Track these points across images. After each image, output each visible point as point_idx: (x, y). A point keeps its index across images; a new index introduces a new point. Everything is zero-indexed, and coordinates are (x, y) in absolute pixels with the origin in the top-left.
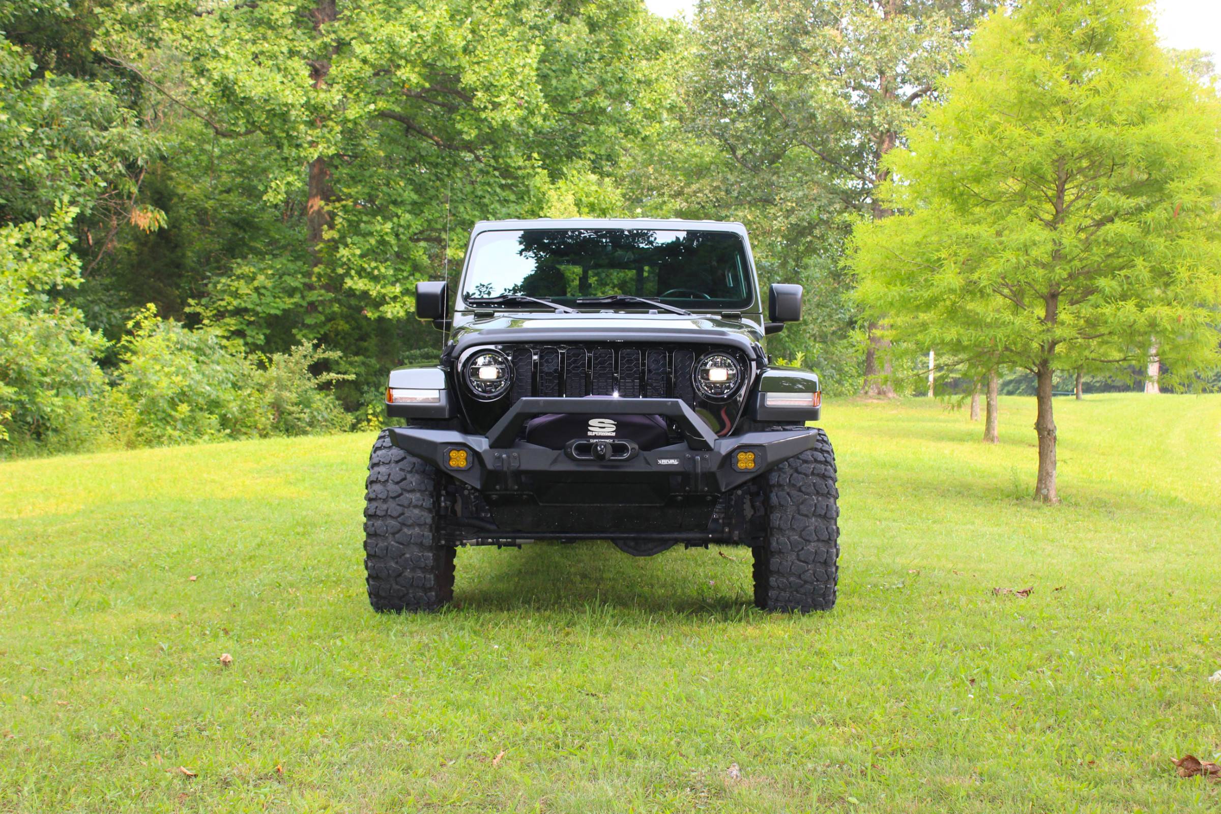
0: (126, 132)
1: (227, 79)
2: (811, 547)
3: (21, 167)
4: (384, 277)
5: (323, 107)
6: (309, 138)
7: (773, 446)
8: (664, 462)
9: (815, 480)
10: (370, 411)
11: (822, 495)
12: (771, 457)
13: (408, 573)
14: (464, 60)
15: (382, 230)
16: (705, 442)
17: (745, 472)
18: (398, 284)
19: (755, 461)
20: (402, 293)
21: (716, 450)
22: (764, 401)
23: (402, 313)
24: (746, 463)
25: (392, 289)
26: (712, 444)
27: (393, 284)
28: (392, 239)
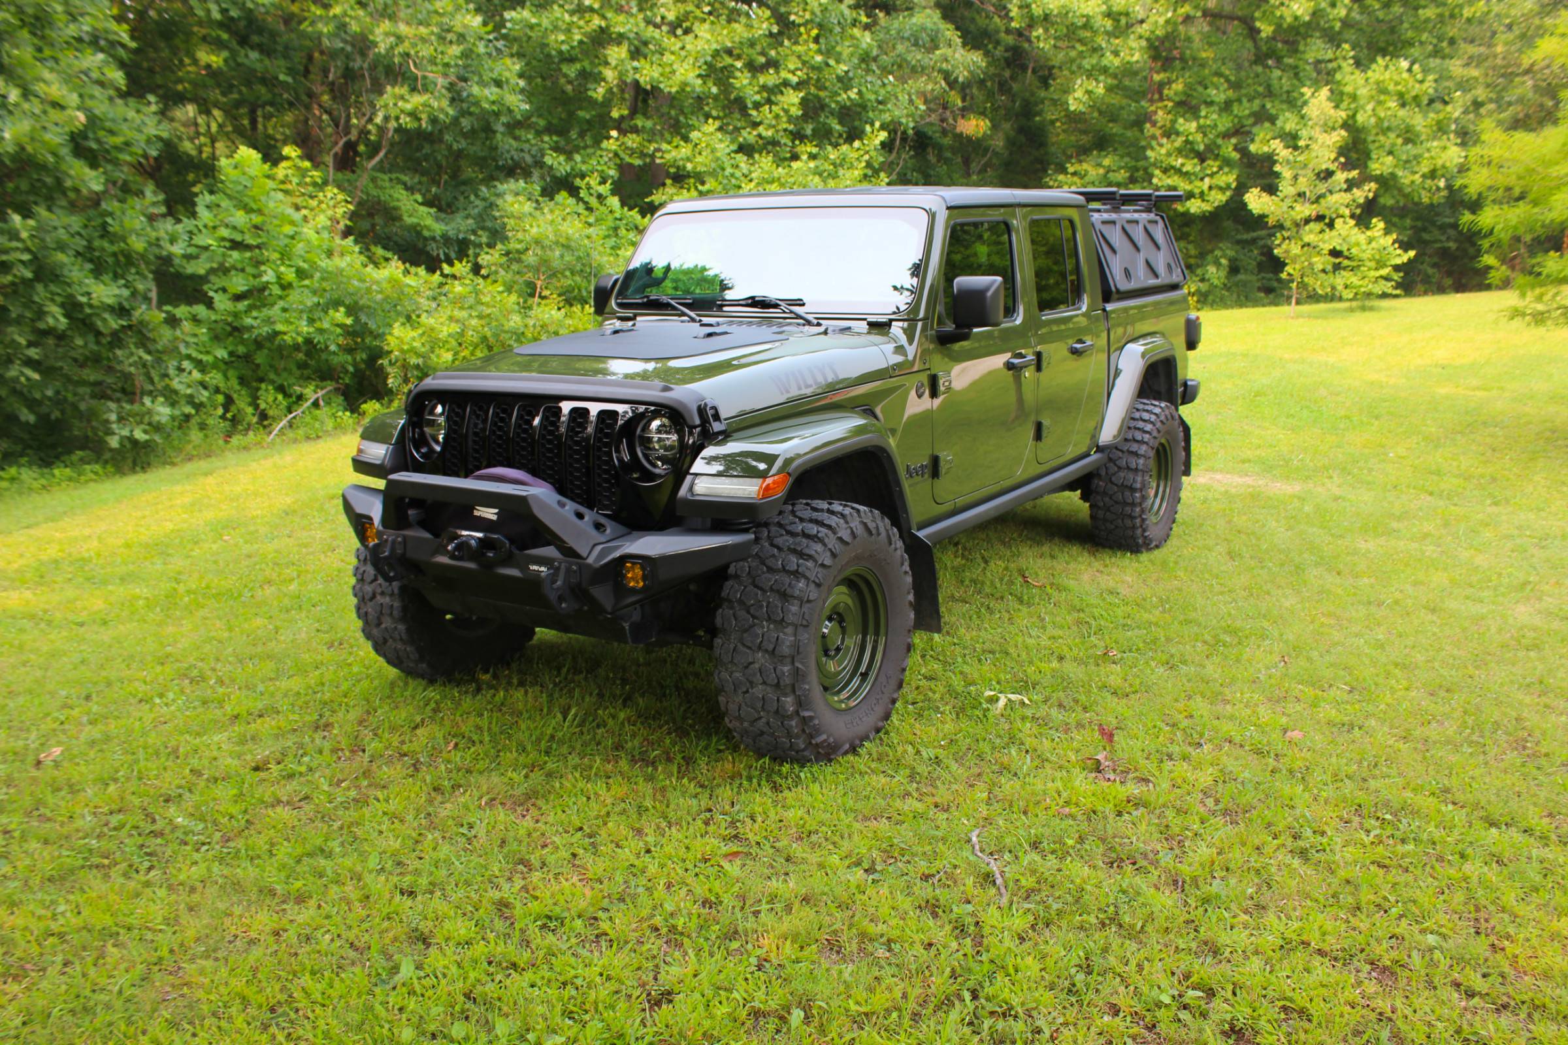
4: (1193, 174)
7: (665, 559)
8: (534, 568)
9: (773, 599)
11: (775, 621)
12: (663, 575)
15: (1186, 130)
16: (571, 549)
17: (634, 591)
18: (1207, 180)
19: (644, 578)
20: (1210, 188)
21: (590, 560)
22: (691, 488)
23: (1207, 207)
24: (634, 578)
25: (1198, 183)
26: (583, 552)
27: (1202, 179)
28: (1199, 137)
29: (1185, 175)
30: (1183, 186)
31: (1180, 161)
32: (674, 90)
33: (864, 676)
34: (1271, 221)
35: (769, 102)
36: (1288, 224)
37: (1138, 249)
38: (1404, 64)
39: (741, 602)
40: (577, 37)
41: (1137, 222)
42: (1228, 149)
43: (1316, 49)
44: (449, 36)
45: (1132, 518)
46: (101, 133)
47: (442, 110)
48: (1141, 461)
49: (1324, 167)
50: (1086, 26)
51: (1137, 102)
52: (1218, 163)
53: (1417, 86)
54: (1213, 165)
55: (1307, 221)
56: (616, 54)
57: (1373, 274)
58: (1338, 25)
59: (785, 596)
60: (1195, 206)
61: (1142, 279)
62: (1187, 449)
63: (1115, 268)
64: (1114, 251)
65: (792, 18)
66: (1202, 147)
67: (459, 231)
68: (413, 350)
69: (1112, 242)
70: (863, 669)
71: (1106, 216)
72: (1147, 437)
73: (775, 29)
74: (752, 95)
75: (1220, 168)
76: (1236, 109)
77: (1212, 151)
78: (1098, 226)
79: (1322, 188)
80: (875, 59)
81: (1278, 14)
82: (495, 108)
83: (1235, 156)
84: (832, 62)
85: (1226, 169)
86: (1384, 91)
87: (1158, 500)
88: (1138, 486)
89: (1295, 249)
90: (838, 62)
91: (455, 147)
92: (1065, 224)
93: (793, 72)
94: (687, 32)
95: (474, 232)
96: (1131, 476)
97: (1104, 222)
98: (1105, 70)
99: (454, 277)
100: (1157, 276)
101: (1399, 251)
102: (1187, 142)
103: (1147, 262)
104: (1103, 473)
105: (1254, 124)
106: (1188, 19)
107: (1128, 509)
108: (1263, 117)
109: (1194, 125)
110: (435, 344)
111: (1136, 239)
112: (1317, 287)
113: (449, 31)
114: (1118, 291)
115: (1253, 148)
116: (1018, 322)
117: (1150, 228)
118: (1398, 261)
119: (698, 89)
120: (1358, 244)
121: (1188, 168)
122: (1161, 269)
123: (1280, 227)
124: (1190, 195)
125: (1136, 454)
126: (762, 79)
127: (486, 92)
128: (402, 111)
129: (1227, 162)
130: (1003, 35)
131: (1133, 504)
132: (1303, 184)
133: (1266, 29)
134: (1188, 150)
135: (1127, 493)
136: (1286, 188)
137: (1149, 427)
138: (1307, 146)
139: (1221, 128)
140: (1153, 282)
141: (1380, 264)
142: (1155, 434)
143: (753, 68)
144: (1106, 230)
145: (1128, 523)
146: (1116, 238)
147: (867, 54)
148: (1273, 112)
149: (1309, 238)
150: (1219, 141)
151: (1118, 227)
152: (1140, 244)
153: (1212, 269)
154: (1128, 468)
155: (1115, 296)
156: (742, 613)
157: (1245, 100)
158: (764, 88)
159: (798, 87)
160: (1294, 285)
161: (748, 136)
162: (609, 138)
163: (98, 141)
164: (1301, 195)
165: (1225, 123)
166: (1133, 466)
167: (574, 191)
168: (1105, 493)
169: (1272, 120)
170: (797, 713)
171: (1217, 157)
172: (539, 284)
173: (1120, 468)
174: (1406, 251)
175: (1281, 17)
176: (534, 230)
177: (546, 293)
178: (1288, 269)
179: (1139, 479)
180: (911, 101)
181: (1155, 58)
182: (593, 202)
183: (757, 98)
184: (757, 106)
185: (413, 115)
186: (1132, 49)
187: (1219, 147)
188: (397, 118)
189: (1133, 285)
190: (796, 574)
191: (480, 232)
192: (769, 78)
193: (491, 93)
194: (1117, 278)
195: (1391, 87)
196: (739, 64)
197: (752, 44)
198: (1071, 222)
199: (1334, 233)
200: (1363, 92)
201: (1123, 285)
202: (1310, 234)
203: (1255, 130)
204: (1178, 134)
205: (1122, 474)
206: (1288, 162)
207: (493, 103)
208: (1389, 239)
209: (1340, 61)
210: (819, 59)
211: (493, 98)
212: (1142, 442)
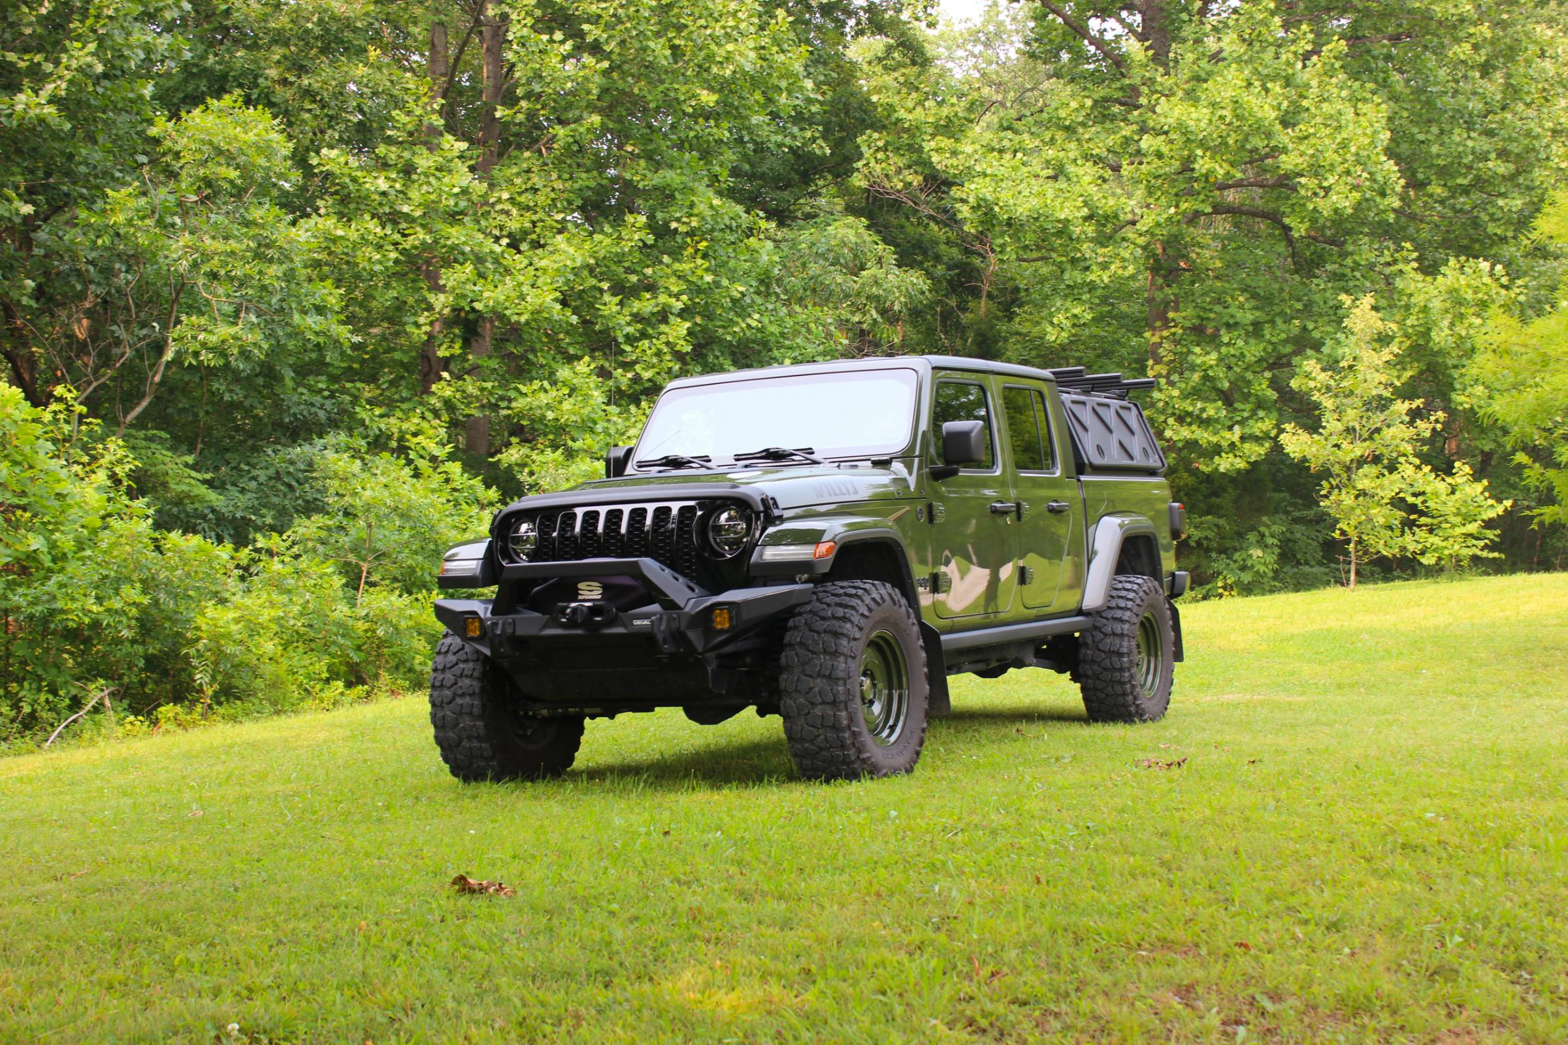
0: (880, 273)
1: (985, 200)
2: (818, 711)
3: (736, 329)
4: (1217, 421)
5: (1116, 216)
6: (1100, 260)
7: (747, 603)
8: (637, 622)
9: (827, 638)
10: (1220, 584)
11: (830, 654)
12: (746, 615)
13: (465, 743)
14: (1284, 137)
15: (1204, 363)
16: (672, 601)
17: (722, 631)
18: (1237, 428)
19: (731, 619)
20: (1243, 439)
21: (687, 609)
22: (761, 555)
23: (1241, 464)
24: (722, 621)
25: (1227, 435)
26: (682, 604)
27: (1230, 428)
28: (1221, 373)
29: (1206, 423)
30: (1204, 436)
31: (1199, 405)
32: (523, 319)
33: (892, 728)
34: (1314, 466)
35: (647, 334)
36: (1336, 469)
37: (1110, 431)
38: (1485, 265)
39: (801, 644)
40: (393, 255)
41: (1108, 406)
42: (1262, 387)
43: (1365, 250)
44: (270, 253)
45: (1122, 683)
48: (1126, 626)
49: (1374, 393)
50: (1060, 233)
51: (1139, 334)
52: (1248, 407)
53: (1503, 292)
54: (1245, 408)
55: (1361, 462)
57: (1459, 531)
58: (1391, 218)
59: (837, 635)
60: (1225, 463)
61: (1115, 457)
62: (1176, 627)
63: (1089, 445)
64: (1086, 429)
65: (674, 225)
66: (1226, 385)
67: (236, 507)
68: (228, 636)
69: (1083, 420)
70: (891, 723)
71: (1075, 397)
72: (1130, 604)
73: (650, 239)
74: (623, 326)
75: (1254, 413)
76: (1267, 332)
77: (1240, 389)
78: (1068, 404)
79: (1377, 419)
80: (779, 281)
81: (1311, 206)
82: (321, 340)
83: (1272, 395)
84: (725, 282)
85: (1261, 413)
86: (1460, 302)
87: (1150, 677)
88: (1125, 650)
89: (1348, 500)
90: (733, 280)
91: (227, 397)
92: (1034, 394)
93: (677, 296)
94: (537, 245)
95: (256, 511)
96: (1117, 641)
97: (1074, 402)
98: (1092, 287)
99: (271, 553)
100: (1132, 458)
101: (1491, 502)
102: (1206, 378)
103: (1121, 444)
104: (1089, 641)
105: (1295, 353)
106: (1194, 218)
107: (1117, 675)
108: (1305, 343)
109: (1214, 356)
110: (254, 629)
111: (1108, 422)
112: (1381, 547)
113: (268, 246)
114: (1091, 464)
115: (1294, 384)
116: (998, 473)
117: (1123, 413)
118: (1491, 514)
119: (556, 317)
120: (1436, 494)
121: (1211, 412)
122: (1136, 452)
123: (1326, 473)
124: (1217, 450)
125: (1120, 620)
126: (636, 306)
128: (204, 344)
129: (1260, 404)
130: (943, 247)
131: (1122, 670)
132: (1352, 416)
133: (1300, 229)
134: (1208, 389)
135: (1115, 659)
136: (1331, 424)
137: (1131, 595)
138: (1350, 367)
139: (1250, 358)
140: (1126, 462)
141: (1468, 518)
142: (1138, 601)
143: (624, 291)
144: (1077, 409)
145: (1118, 689)
146: (1086, 416)
147: (767, 272)
148: (1316, 335)
149: (1363, 483)
150: (1249, 376)
151: (1089, 408)
152: (1112, 426)
153: (1257, 553)
154: (1114, 634)
155: (1088, 469)
156: (802, 651)
157: (1279, 321)
158: (637, 318)
159: (684, 313)
160: (1351, 547)
162: (440, 379)
164: (1350, 430)
165: (1254, 350)
166: (1119, 631)
167: (402, 450)
168: (1093, 661)
169: (1317, 346)
170: (849, 727)
171: (1246, 397)
172: (365, 567)
173: (1105, 635)
174: (1500, 501)
175: (1315, 210)
176: (368, 493)
177: (375, 578)
178: (1342, 525)
179: (1125, 644)
180: (829, 335)
181: (1155, 270)
182: (423, 464)
183: (630, 330)
184: (629, 339)
185: (220, 350)
186: (1124, 260)
187: (1249, 383)
188: (196, 354)
189: (1106, 461)
190: (844, 619)
191: (264, 511)
192: (646, 305)
193: (313, 322)
194: (1090, 453)
195: (1469, 295)
196: (605, 286)
197: (619, 259)
198: (1041, 394)
199: (1395, 476)
200: (1436, 304)
201: (1097, 460)
202: (1365, 479)
203: (1296, 360)
204: (1193, 368)
205: (1108, 641)
206: (1328, 388)
207: (317, 333)
208: (1479, 487)
209: (1401, 266)
210: (709, 278)
211: (317, 329)
212: (1125, 609)
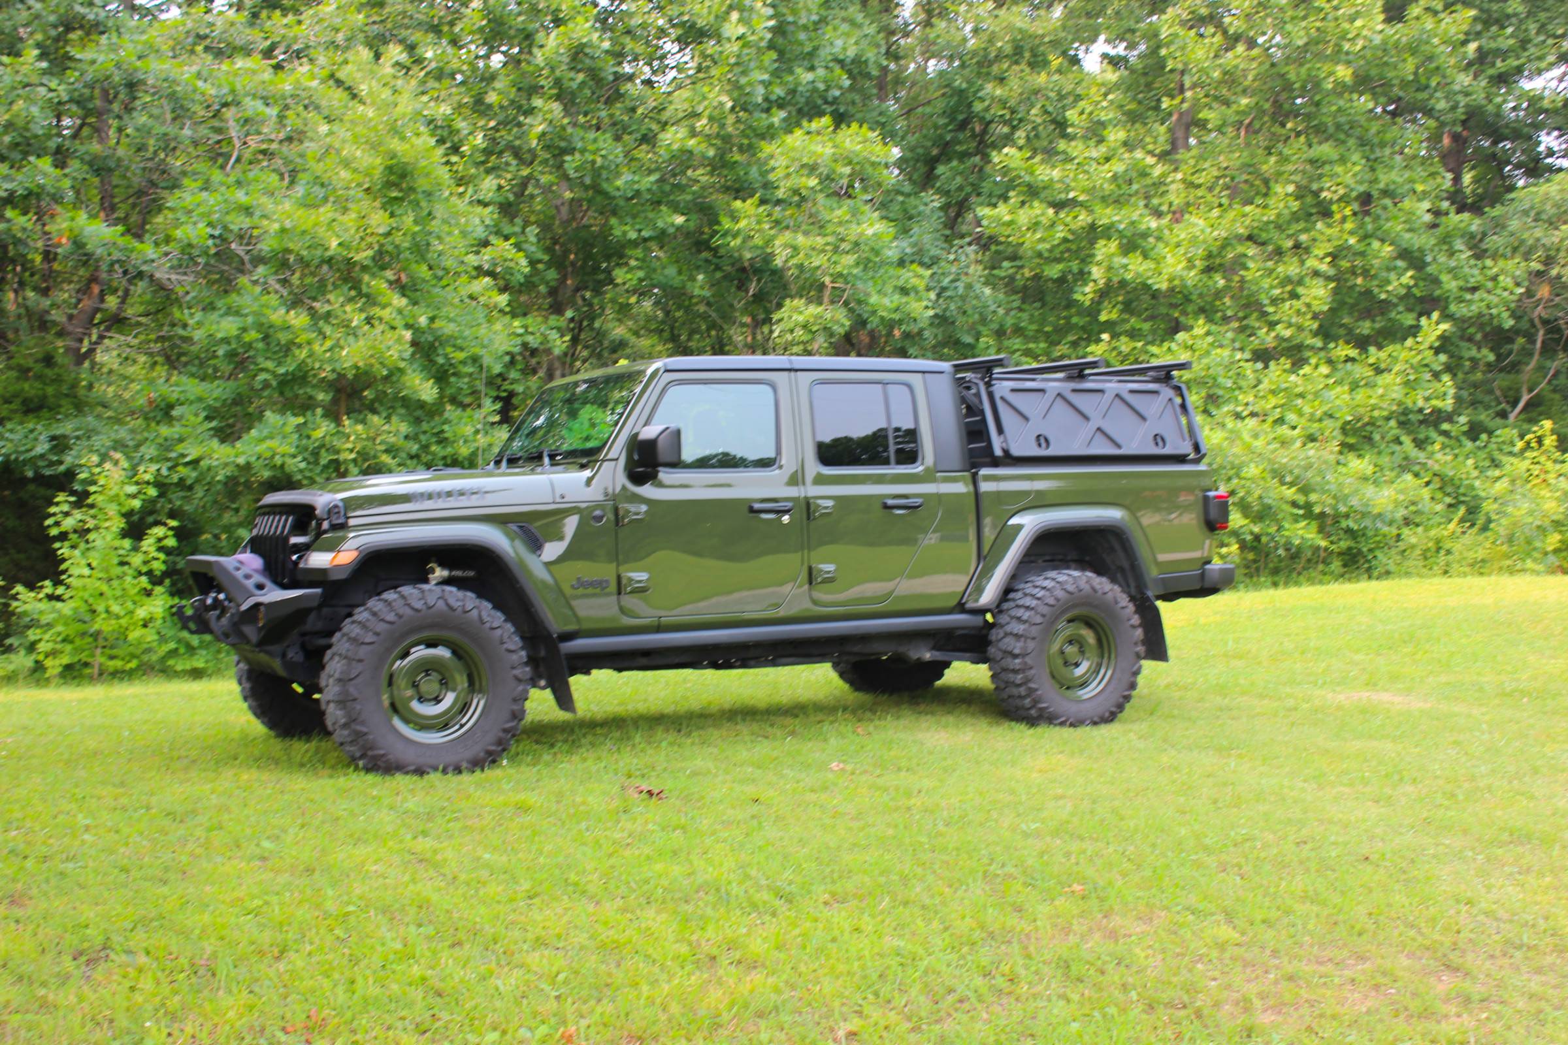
7: (271, 604)
12: (270, 615)
17: (261, 628)
21: (242, 607)
22: (307, 560)
24: (261, 618)
35: (1294, 296)
37: (1086, 418)
41: (1100, 391)
44: (843, 246)
46: (449, 350)
47: (837, 322)
56: (1105, 249)
61: (1074, 447)
64: (1025, 418)
65: (1324, 194)
69: (1025, 409)
71: (1030, 384)
74: (1268, 288)
78: (1002, 393)
84: (1373, 246)
90: (1381, 245)
93: (1323, 260)
97: (1016, 391)
100: (1118, 446)
103: (1101, 432)
111: (1085, 408)
113: (843, 240)
114: (1009, 456)
116: (779, 471)
122: (1137, 438)
126: (1283, 270)
127: (886, 301)
151: (1051, 395)
155: (1006, 462)
158: (1285, 279)
159: (1329, 277)
161: (1266, 338)
163: (446, 356)
183: (1276, 292)
184: (1276, 301)
192: (1290, 268)
193: (892, 301)
194: (1015, 444)
198: (908, 387)
211: (894, 306)
